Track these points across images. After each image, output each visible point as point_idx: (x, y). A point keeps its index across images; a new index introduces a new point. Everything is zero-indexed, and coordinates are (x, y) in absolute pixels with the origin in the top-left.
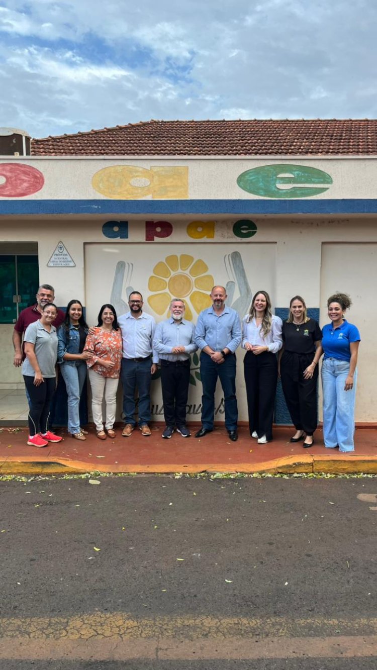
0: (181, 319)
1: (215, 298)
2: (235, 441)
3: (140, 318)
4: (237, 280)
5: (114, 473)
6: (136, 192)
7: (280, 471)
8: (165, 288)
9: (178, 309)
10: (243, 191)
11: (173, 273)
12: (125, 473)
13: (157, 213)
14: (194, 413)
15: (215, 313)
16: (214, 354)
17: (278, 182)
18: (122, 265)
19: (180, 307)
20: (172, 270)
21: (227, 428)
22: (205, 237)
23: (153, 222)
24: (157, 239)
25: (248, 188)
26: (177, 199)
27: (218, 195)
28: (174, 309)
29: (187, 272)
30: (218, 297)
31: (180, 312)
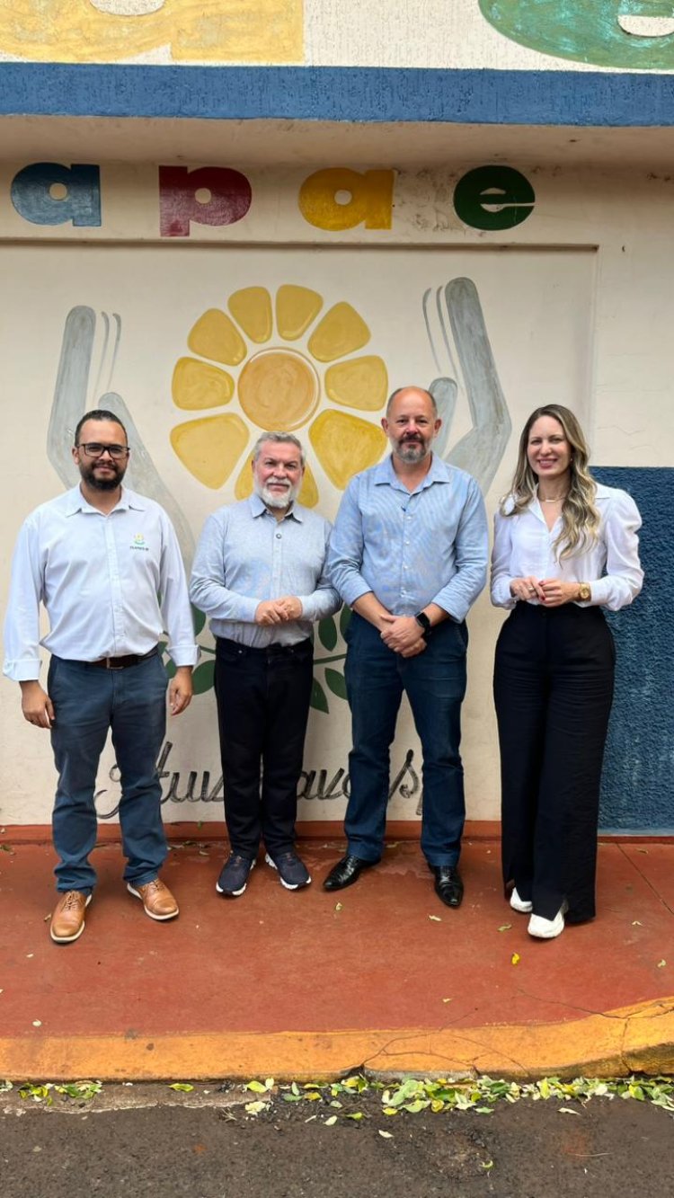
0: (291, 504)
1: (401, 430)
2: (455, 906)
3: (122, 511)
4: (465, 376)
5: (15, 1083)
6: (113, 33)
7: (638, 1067)
8: (227, 400)
9: (280, 470)
10: (503, 38)
11: (253, 350)
12: (58, 1082)
13: (193, 115)
14: (320, 795)
15: (396, 483)
16: (392, 622)
17: (625, 9)
18: (83, 320)
19: (288, 465)
20: (253, 338)
21: (427, 856)
22: (362, 224)
23: (185, 169)
24: (199, 231)
25: (519, 27)
26: (263, 64)
27: (409, 52)
28: (268, 471)
29: (301, 345)
30: (412, 426)
31: (287, 482)
